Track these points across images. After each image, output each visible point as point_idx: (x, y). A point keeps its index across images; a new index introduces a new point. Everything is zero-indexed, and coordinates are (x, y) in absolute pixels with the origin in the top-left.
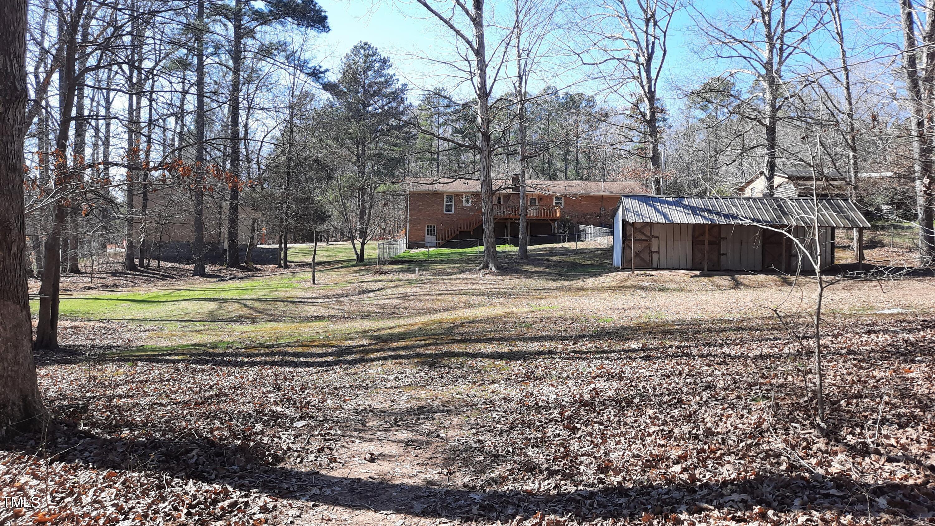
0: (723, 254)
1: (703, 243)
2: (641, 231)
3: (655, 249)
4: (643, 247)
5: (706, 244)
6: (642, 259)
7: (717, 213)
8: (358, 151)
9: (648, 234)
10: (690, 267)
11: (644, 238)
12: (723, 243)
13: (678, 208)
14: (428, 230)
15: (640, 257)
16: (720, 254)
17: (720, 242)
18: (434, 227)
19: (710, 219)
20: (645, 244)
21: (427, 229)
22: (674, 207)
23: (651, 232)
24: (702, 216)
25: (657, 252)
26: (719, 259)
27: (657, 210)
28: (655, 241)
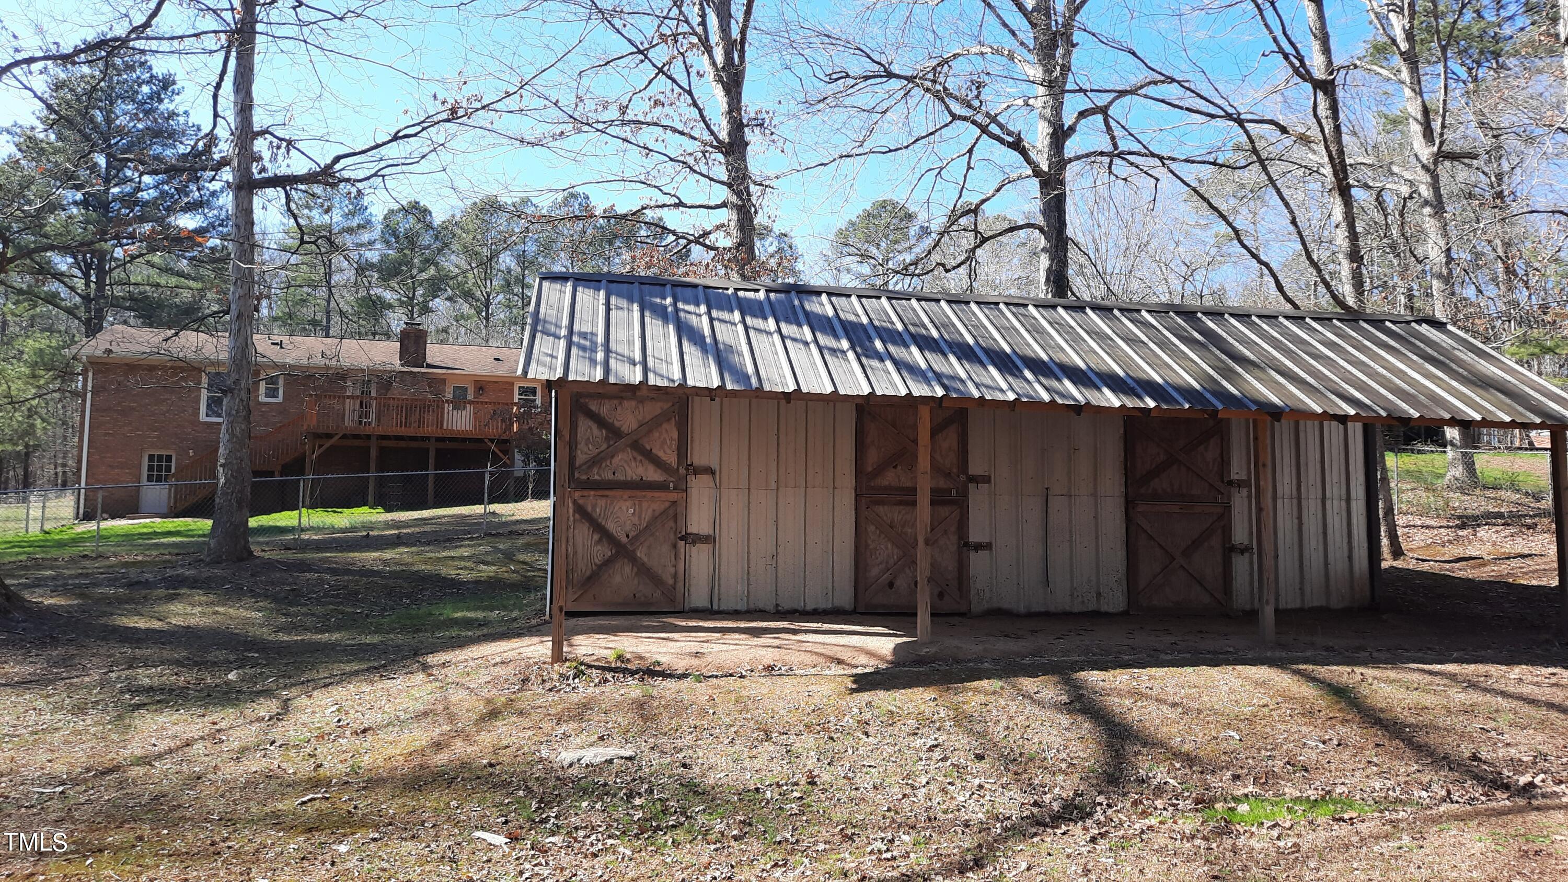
0: (978, 547)
1: (907, 496)
2: (636, 446)
3: (698, 523)
4: (647, 516)
5: (924, 499)
6: (644, 571)
7: (965, 353)
8: (87, 285)
9: (671, 458)
10: (845, 599)
11: (653, 475)
12: (978, 498)
13: (786, 329)
14: (150, 468)
15: (633, 560)
16: (966, 546)
17: (965, 494)
18: (169, 458)
19: (939, 377)
20: (654, 504)
21: (145, 462)
22: (771, 324)
23: (683, 449)
24: (898, 364)
25: (708, 539)
26: (962, 566)
27: (685, 331)
28: (700, 489)
